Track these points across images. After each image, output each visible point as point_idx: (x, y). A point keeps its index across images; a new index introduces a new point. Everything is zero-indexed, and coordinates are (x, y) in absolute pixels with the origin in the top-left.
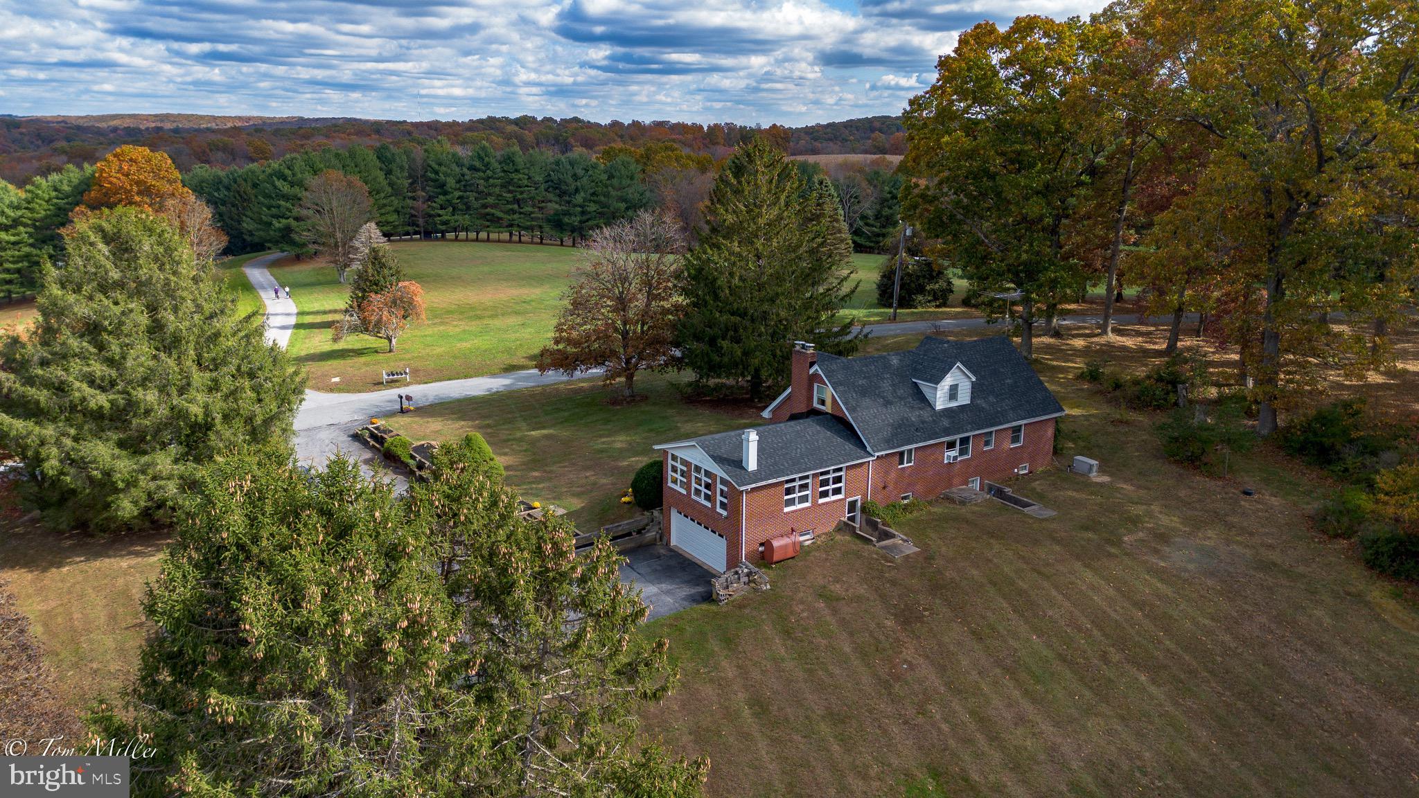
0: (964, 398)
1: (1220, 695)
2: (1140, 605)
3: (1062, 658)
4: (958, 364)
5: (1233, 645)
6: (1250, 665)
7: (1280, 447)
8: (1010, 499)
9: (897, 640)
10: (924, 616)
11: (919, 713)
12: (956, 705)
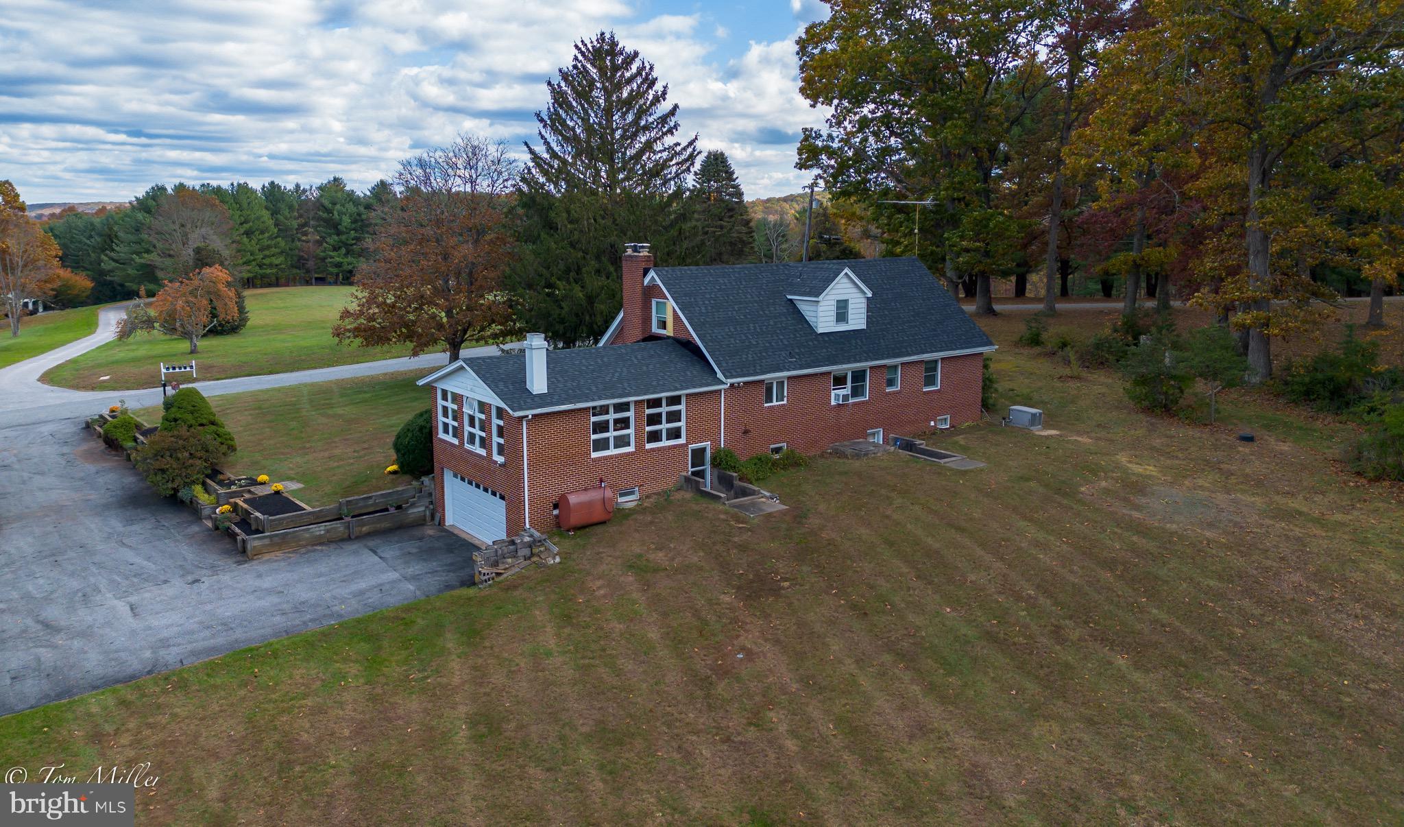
0: (857, 320)
1: (1248, 682)
2: (1110, 564)
3: (990, 637)
4: (847, 270)
5: (1258, 612)
6: (1289, 638)
7: (1278, 396)
8: (924, 452)
9: (735, 620)
10: (783, 588)
11: (750, 724)
12: (814, 710)
